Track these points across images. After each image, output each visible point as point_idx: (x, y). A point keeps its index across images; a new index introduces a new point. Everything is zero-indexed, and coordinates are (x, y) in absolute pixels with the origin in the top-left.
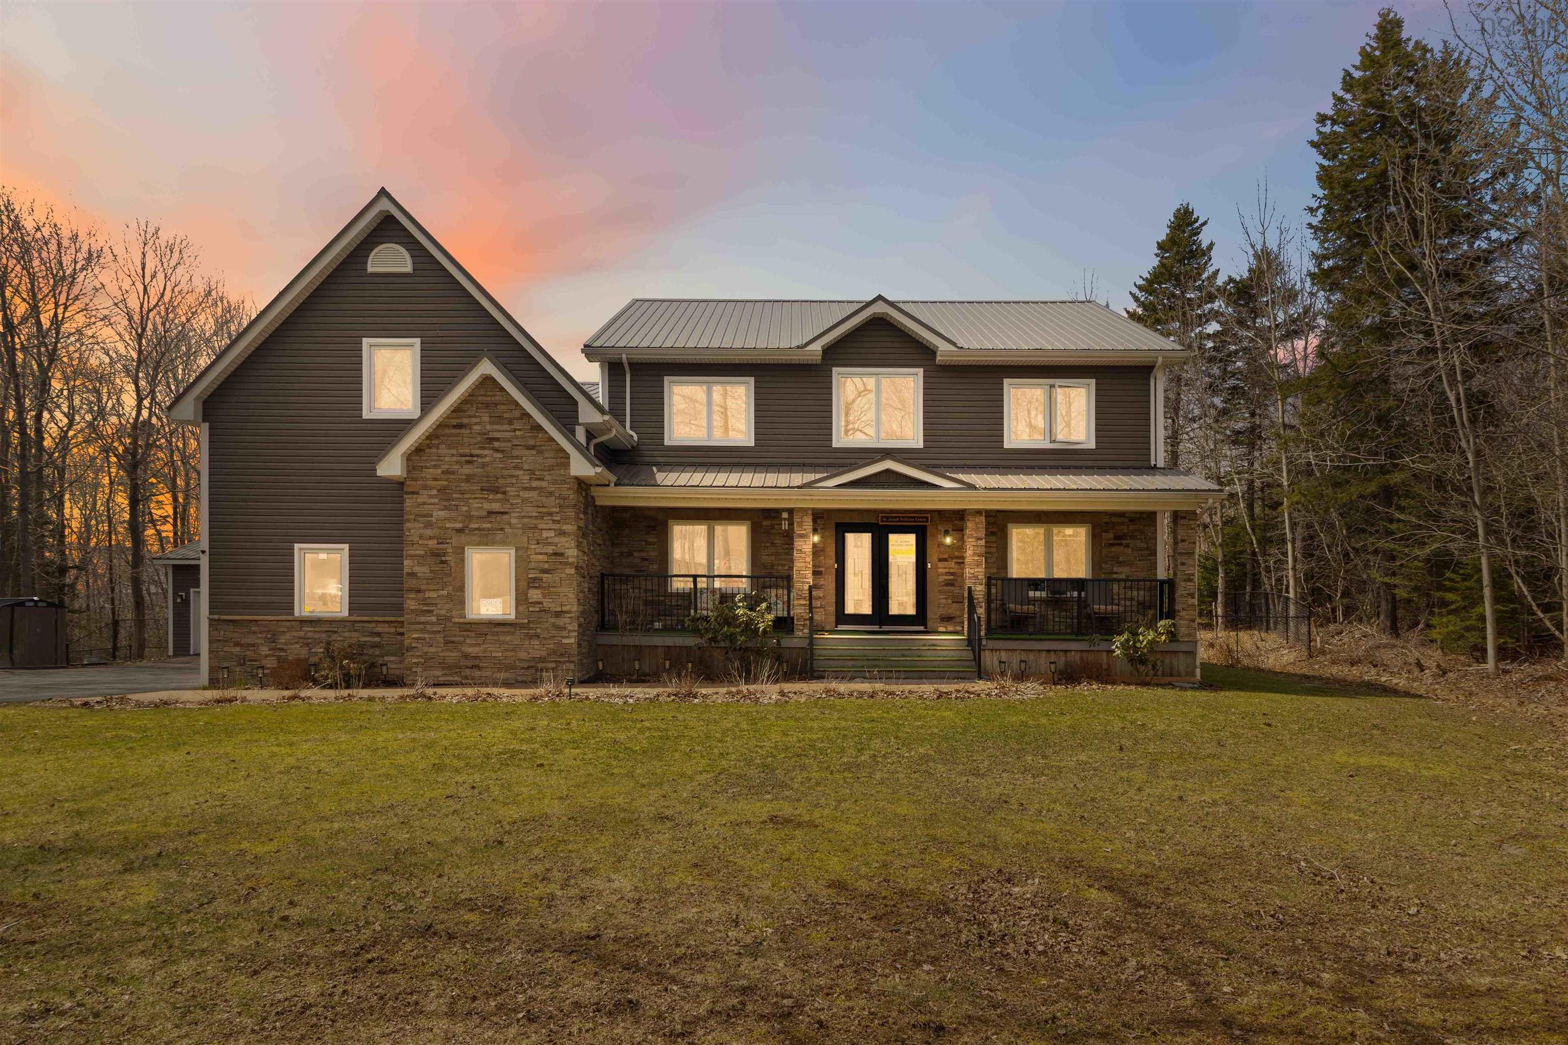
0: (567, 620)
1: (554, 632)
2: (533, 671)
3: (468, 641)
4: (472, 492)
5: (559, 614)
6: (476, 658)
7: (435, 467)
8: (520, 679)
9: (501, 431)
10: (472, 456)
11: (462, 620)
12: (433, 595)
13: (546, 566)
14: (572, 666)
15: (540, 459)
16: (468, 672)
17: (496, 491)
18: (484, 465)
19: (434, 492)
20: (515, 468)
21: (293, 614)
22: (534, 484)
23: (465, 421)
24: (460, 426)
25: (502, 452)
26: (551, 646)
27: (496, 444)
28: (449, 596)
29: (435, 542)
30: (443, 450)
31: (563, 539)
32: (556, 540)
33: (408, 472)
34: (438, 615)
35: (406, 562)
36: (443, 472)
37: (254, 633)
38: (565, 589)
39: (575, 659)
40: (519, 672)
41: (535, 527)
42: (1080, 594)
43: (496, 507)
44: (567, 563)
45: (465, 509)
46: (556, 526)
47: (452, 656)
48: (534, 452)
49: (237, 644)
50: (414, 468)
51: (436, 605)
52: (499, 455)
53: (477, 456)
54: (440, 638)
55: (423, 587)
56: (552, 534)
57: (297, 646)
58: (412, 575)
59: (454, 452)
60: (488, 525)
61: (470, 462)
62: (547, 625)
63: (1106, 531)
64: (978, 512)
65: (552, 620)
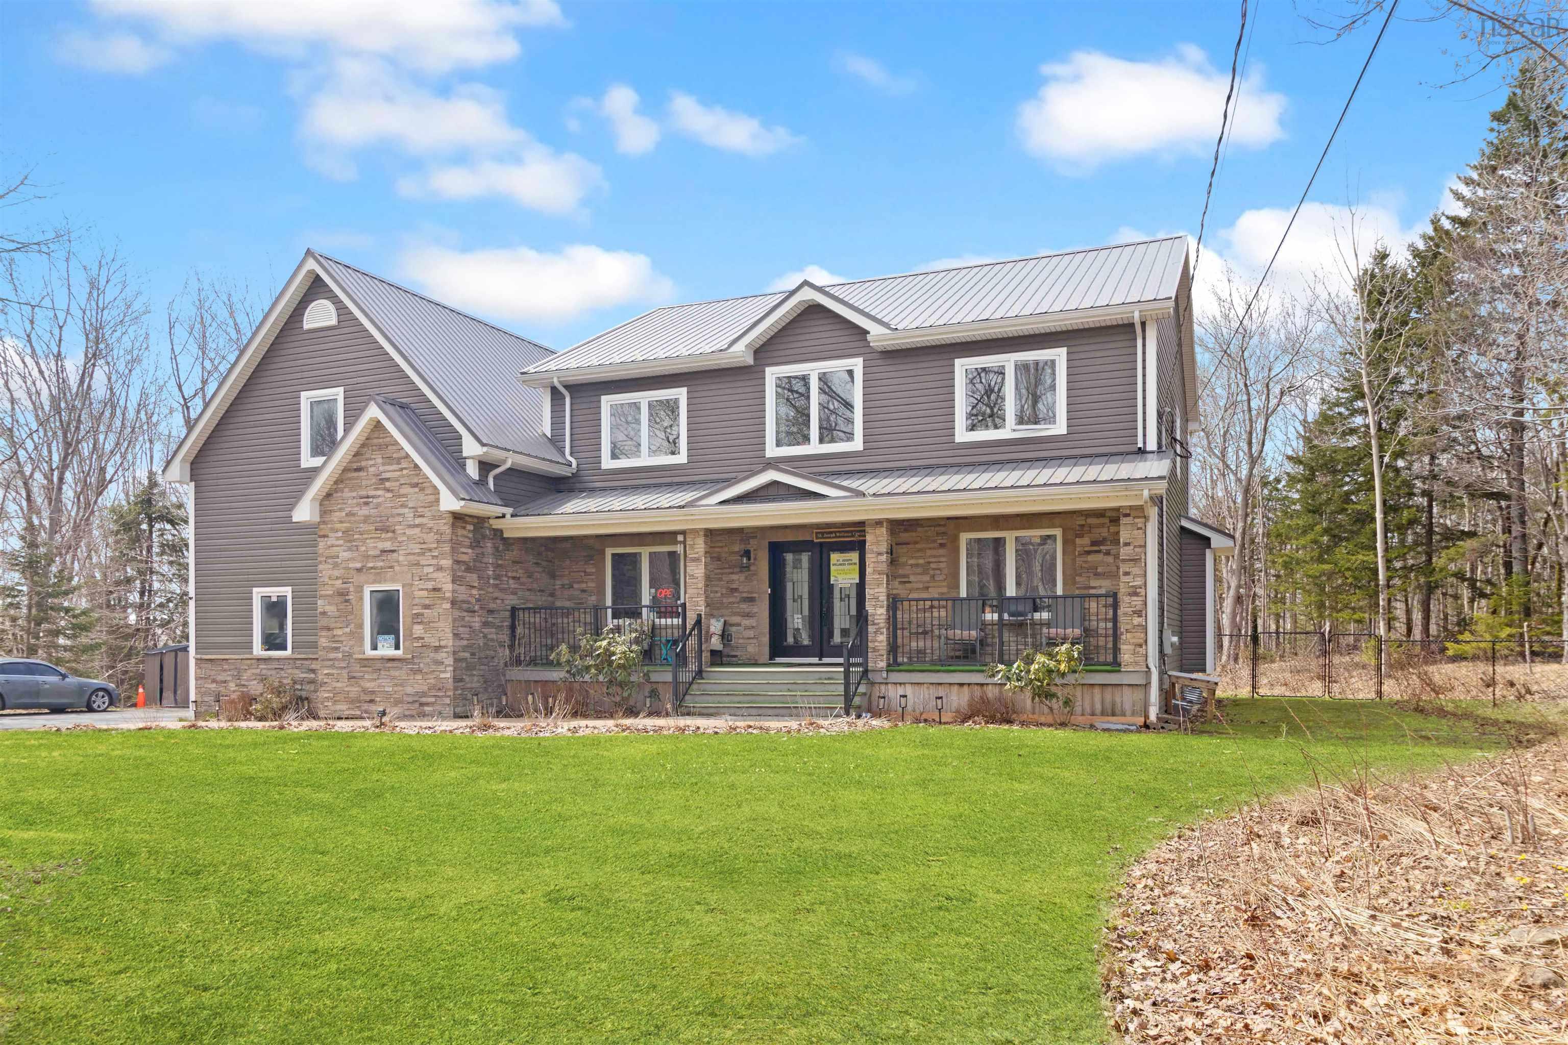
0: (444, 655)
1: (434, 667)
2: (417, 705)
3: (366, 676)
4: (368, 532)
5: (438, 649)
6: (373, 692)
7: (341, 510)
8: (407, 713)
9: (390, 471)
10: (368, 497)
11: (361, 656)
12: (339, 632)
13: (427, 602)
14: (447, 701)
15: (421, 496)
16: (365, 706)
17: (386, 530)
18: (378, 506)
19: (340, 534)
20: (403, 506)
21: (251, 653)
22: (418, 521)
23: (363, 464)
24: (358, 470)
25: (392, 491)
26: (432, 681)
27: (387, 484)
28: (352, 633)
29: (340, 581)
30: (347, 494)
31: (439, 575)
32: (435, 575)
33: (321, 516)
34: (343, 652)
35: (320, 602)
36: (347, 515)
37: (225, 670)
38: (441, 624)
39: (450, 693)
40: (406, 706)
41: (418, 564)
42: (1000, 617)
43: (388, 545)
44: (443, 598)
45: (363, 548)
46: (434, 562)
47: (354, 691)
48: (417, 490)
49: (214, 681)
50: (325, 512)
51: (342, 642)
52: (390, 495)
53: (373, 497)
54: (344, 673)
55: (332, 625)
56: (431, 569)
57: (255, 682)
58: (324, 613)
59: (354, 494)
60: (381, 564)
61: (366, 504)
62: (428, 660)
63: (1081, 536)
64: (879, 523)
65: (432, 655)
